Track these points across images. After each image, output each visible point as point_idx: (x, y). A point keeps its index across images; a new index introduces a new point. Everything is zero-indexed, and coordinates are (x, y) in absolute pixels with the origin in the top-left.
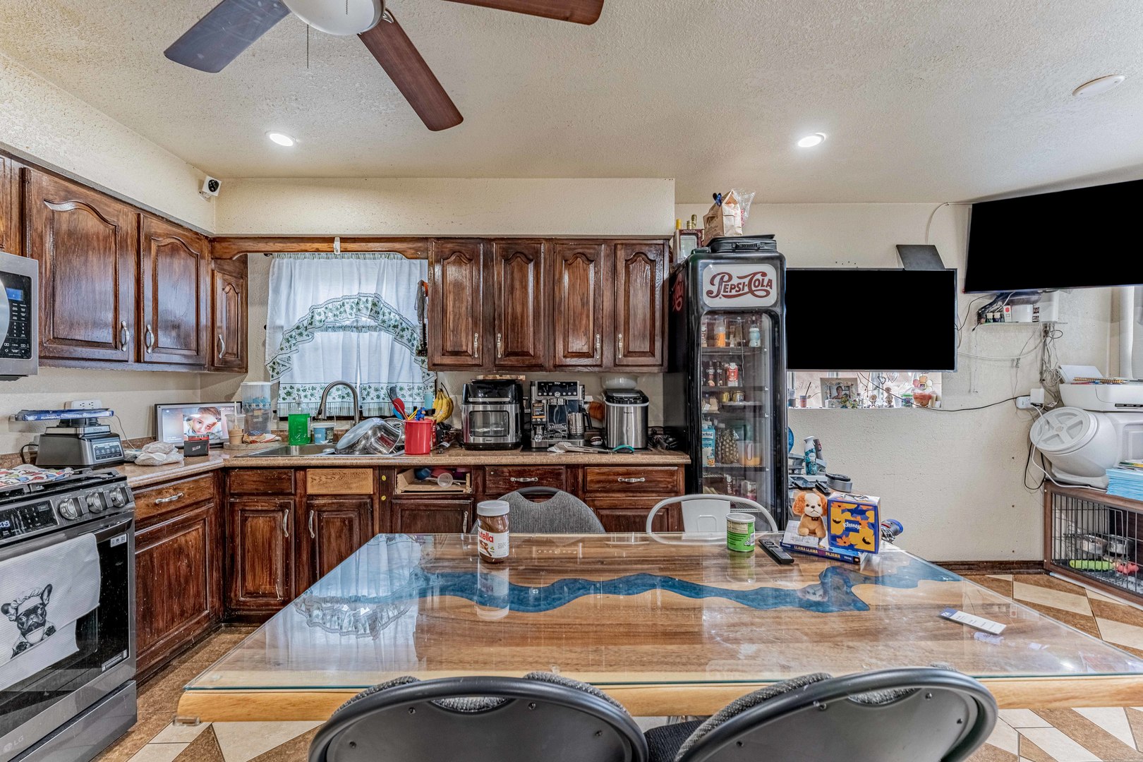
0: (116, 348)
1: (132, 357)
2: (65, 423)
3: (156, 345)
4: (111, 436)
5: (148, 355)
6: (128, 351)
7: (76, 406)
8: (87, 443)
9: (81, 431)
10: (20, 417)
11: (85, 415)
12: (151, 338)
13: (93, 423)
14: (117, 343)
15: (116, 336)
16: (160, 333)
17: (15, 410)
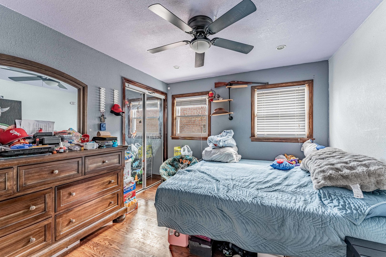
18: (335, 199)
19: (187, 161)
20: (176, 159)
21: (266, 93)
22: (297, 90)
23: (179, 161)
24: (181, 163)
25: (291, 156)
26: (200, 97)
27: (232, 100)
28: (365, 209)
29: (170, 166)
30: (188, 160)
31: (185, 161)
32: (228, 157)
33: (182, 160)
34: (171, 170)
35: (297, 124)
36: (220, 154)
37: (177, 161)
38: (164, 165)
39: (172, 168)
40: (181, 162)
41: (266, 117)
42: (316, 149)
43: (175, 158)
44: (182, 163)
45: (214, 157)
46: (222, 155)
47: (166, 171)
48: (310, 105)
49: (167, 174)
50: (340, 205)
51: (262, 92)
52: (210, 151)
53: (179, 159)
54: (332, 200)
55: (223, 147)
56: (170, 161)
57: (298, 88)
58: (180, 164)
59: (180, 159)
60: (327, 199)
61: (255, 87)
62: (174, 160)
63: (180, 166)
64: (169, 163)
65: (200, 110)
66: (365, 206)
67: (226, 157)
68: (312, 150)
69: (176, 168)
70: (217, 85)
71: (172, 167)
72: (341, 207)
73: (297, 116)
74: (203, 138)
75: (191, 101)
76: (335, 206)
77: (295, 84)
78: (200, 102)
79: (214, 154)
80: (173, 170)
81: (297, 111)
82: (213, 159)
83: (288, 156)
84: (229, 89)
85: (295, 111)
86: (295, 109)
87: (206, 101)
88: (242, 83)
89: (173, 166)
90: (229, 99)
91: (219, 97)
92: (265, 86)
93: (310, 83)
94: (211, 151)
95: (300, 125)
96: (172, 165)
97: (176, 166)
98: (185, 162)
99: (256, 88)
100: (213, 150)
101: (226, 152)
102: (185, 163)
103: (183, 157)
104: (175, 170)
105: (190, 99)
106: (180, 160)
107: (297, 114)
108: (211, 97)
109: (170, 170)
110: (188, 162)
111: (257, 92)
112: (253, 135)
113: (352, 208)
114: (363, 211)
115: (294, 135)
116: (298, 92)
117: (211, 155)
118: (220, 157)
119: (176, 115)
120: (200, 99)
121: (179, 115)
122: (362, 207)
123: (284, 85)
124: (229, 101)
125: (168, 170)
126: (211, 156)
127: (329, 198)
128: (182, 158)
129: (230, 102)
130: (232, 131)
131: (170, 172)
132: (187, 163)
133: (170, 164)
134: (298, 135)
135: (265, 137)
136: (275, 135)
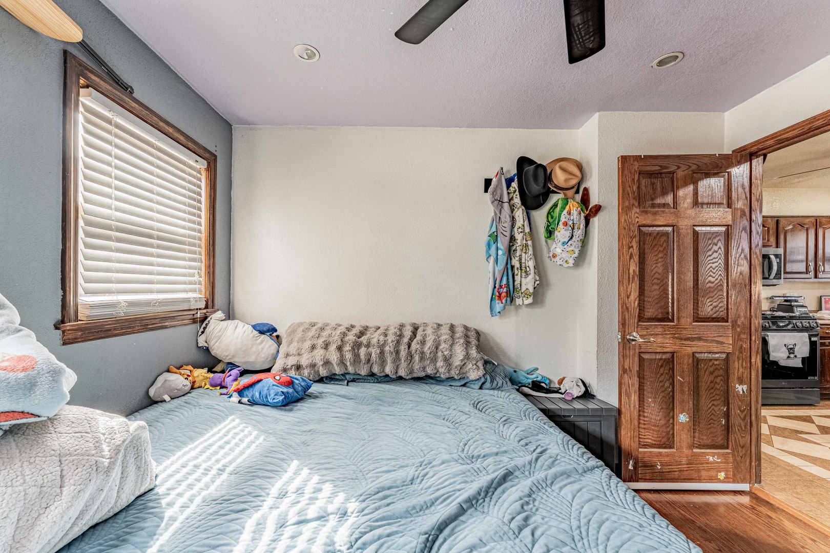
0: (807, 273)
1: (813, 277)
2: (786, 301)
3: (824, 271)
4: (802, 306)
5: (821, 275)
6: (812, 274)
7: (788, 295)
8: (795, 308)
9: (793, 304)
10: (772, 298)
11: (793, 298)
12: (822, 268)
13: (796, 301)
14: (807, 272)
15: (807, 269)
16: (826, 265)
17: (770, 296)
42: (255, 332)
93: (210, 160)
95: (194, 271)
99: (85, 78)
111: (86, 99)
112: (68, 312)
116: (192, 171)
134: (196, 300)
135: (121, 312)
136: (147, 303)
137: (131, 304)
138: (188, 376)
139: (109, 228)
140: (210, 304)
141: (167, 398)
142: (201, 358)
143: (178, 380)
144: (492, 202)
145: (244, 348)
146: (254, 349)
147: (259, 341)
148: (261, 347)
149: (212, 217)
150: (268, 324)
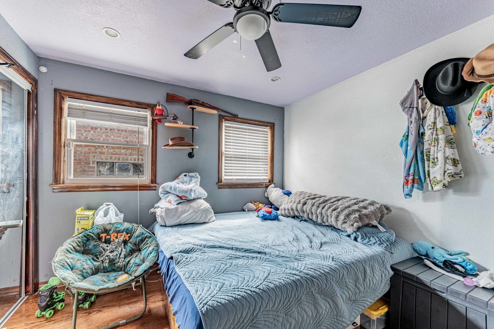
18: (370, 237)
19: (119, 234)
20: (92, 235)
21: (235, 128)
22: (262, 131)
23: (100, 239)
24: (104, 242)
25: (258, 203)
26: (135, 111)
27: (197, 128)
28: (392, 239)
29: (78, 256)
30: (123, 232)
31: (116, 235)
32: (206, 213)
33: (106, 235)
34: (84, 263)
35: (262, 168)
36: (195, 212)
37: (93, 239)
38: (62, 258)
39: (86, 257)
40: (103, 240)
41: (234, 158)
42: (283, 194)
43: (88, 235)
44: (108, 242)
45: (184, 218)
46: (197, 212)
47: (72, 269)
48: (272, 149)
49: (80, 277)
50: (377, 241)
51: (230, 125)
52: (174, 209)
53: (98, 235)
54: (369, 238)
55: (194, 200)
56: (75, 245)
57: (263, 129)
58: (104, 245)
59: (103, 233)
60: (365, 239)
61: (224, 116)
62: (88, 240)
63: (104, 249)
64: (74, 248)
65: (87, 133)
66: (391, 237)
67: (204, 215)
68: (280, 195)
69: (96, 256)
70: (171, 98)
71: (85, 255)
72: (379, 242)
73: (262, 159)
74: (140, 186)
75: (114, 114)
76: (374, 243)
77: (261, 124)
78: (135, 120)
79: (184, 212)
80: (89, 262)
81: (262, 154)
82: (182, 222)
83: (255, 204)
84: (193, 110)
85: (260, 154)
86: (259, 151)
87: (146, 121)
88: (209, 106)
89: (87, 254)
90: (193, 125)
91: (176, 119)
92: (234, 118)
93: (272, 126)
94: (176, 209)
95: (265, 169)
96: (85, 252)
97: (93, 251)
98: (117, 238)
99: (224, 119)
100: (179, 206)
101: (202, 207)
102: (117, 240)
103: (108, 227)
104: (95, 261)
105: (110, 110)
106: (101, 235)
107: (262, 156)
108: (161, 115)
109: (82, 265)
110: (123, 236)
111: (225, 124)
112: (220, 180)
113: (384, 241)
114: (391, 241)
115: (260, 179)
116: (263, 133)
117: (178, 215)
118: (195, 217)
119: (66, 135)
120: (134, 113)
121: (74, 138)
122: (390, 238)
123: (252, 122)
124: (191, 129)
125: (78, 265)
126: (179, 217)
127: (367, 238)
128: (106, 231)
129: (193, 131)
130: (197, 174)
131: (84, 269)
132: (122, 238)
133: (77, 251)
134: (265, 179)
135: (234, 182)
136: (243, 179)
137: (237, 179)
138: (257, 206)
139: (232, 157)
140: (271, 181)
141: (247, 210)
142: (265, 200)
143: (251, 206)
144: (403, 110)
145: (276, 199)
146: (280, 200)
147: (283, 197)
148: (283, 200)
149: (272, 147)
150: (288, 191)
